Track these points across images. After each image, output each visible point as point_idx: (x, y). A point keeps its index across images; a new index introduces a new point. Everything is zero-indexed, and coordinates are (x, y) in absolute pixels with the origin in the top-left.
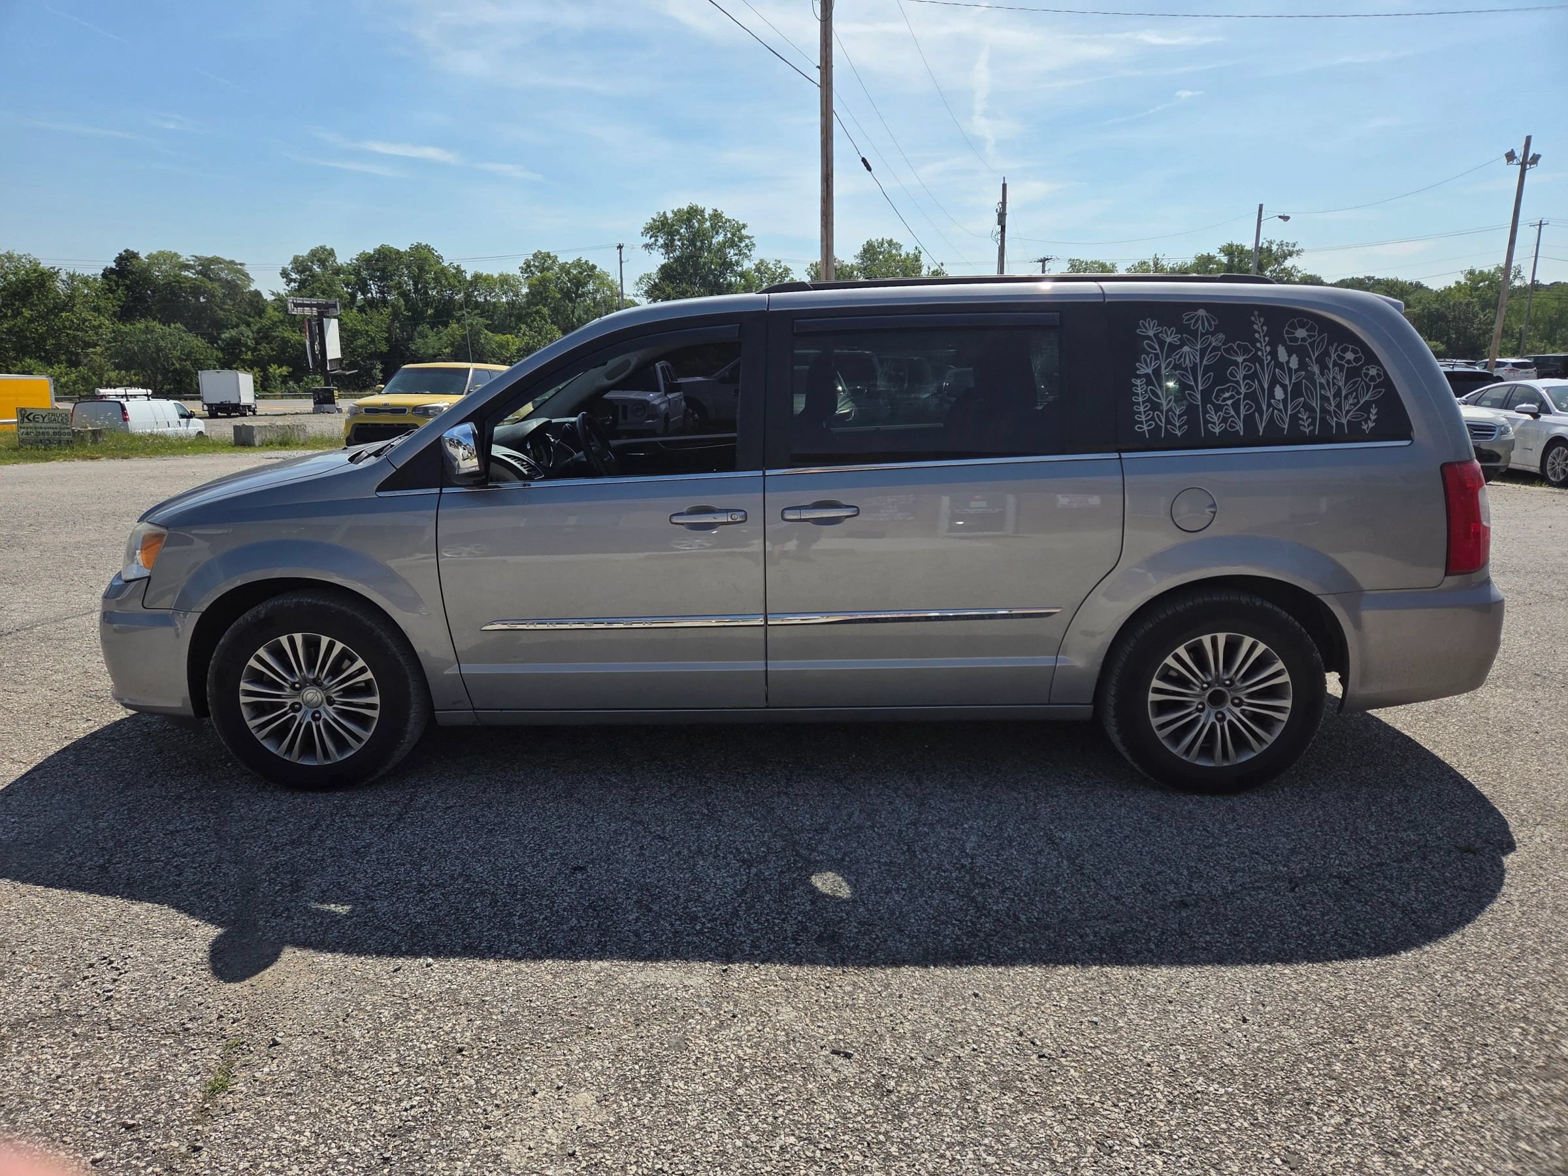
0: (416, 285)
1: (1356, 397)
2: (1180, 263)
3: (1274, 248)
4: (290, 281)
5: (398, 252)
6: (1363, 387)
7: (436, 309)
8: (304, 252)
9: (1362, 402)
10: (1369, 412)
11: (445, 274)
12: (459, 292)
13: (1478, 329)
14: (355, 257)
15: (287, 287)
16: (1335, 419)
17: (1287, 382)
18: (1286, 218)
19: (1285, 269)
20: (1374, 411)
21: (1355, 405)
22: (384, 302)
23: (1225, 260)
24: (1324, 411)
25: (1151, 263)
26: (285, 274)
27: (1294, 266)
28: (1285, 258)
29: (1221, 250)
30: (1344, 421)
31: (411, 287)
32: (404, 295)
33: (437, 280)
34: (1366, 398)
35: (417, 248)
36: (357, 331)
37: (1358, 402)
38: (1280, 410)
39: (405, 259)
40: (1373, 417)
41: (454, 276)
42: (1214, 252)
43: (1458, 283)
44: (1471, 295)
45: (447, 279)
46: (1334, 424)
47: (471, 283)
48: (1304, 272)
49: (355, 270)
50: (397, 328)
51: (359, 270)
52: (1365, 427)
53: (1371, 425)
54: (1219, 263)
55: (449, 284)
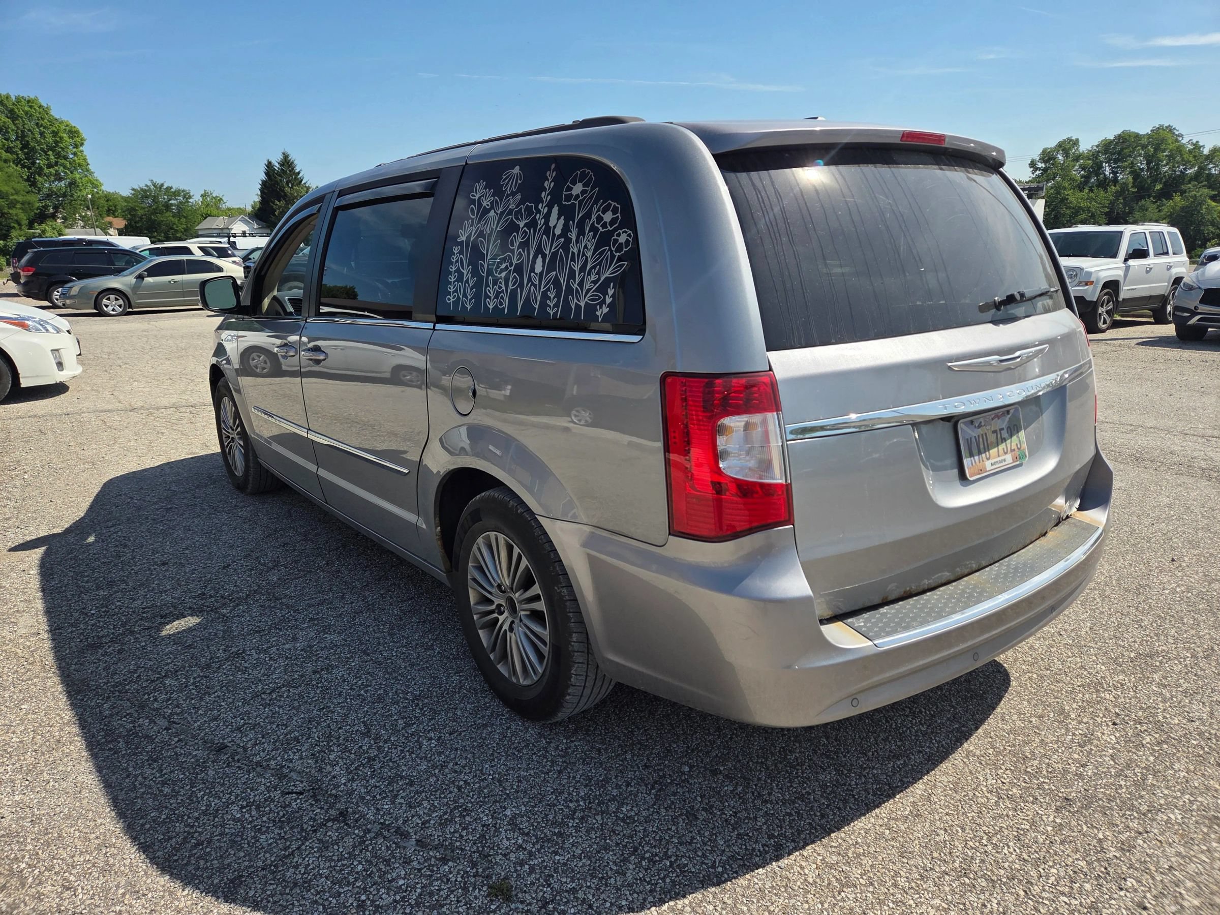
0: (1148, 164)
1: (598, 273)
4: (1037, 169)
5: (1137, 136)
6: (607, 260)
7: (1165, 184)
8: (1052, 144)
9: (602, 279)
10: (605, 293)
11: (1180, 151)
12: (1193, 166)
14: (1097, 143)
15: (1032, 176)
16: (575, 300)
17: (547, 252)
20: (611, 292)
21: (595, 282)
22: (1115, 181)
24: (569, 290)
26: (1033, 164)
30: (582, 304)
31: (1144, 166)
32: (1136, 175)
33: (1171, 157)
34: (607, 275)
35: (1157, 131)
36: (1080, 207)
37: (599, 279)
38: (535, 286)
39: (1144, 141)
40: (608, 300)
41: (1190, 152)
45: (1181, 155)
46: (573, 307)
47: (1207, 157)
49: (1093, 155)
50: (1121, 203)
51: (1098, 155)
52: (598, 313)
53: (605, 310)
55: (1183, 160)
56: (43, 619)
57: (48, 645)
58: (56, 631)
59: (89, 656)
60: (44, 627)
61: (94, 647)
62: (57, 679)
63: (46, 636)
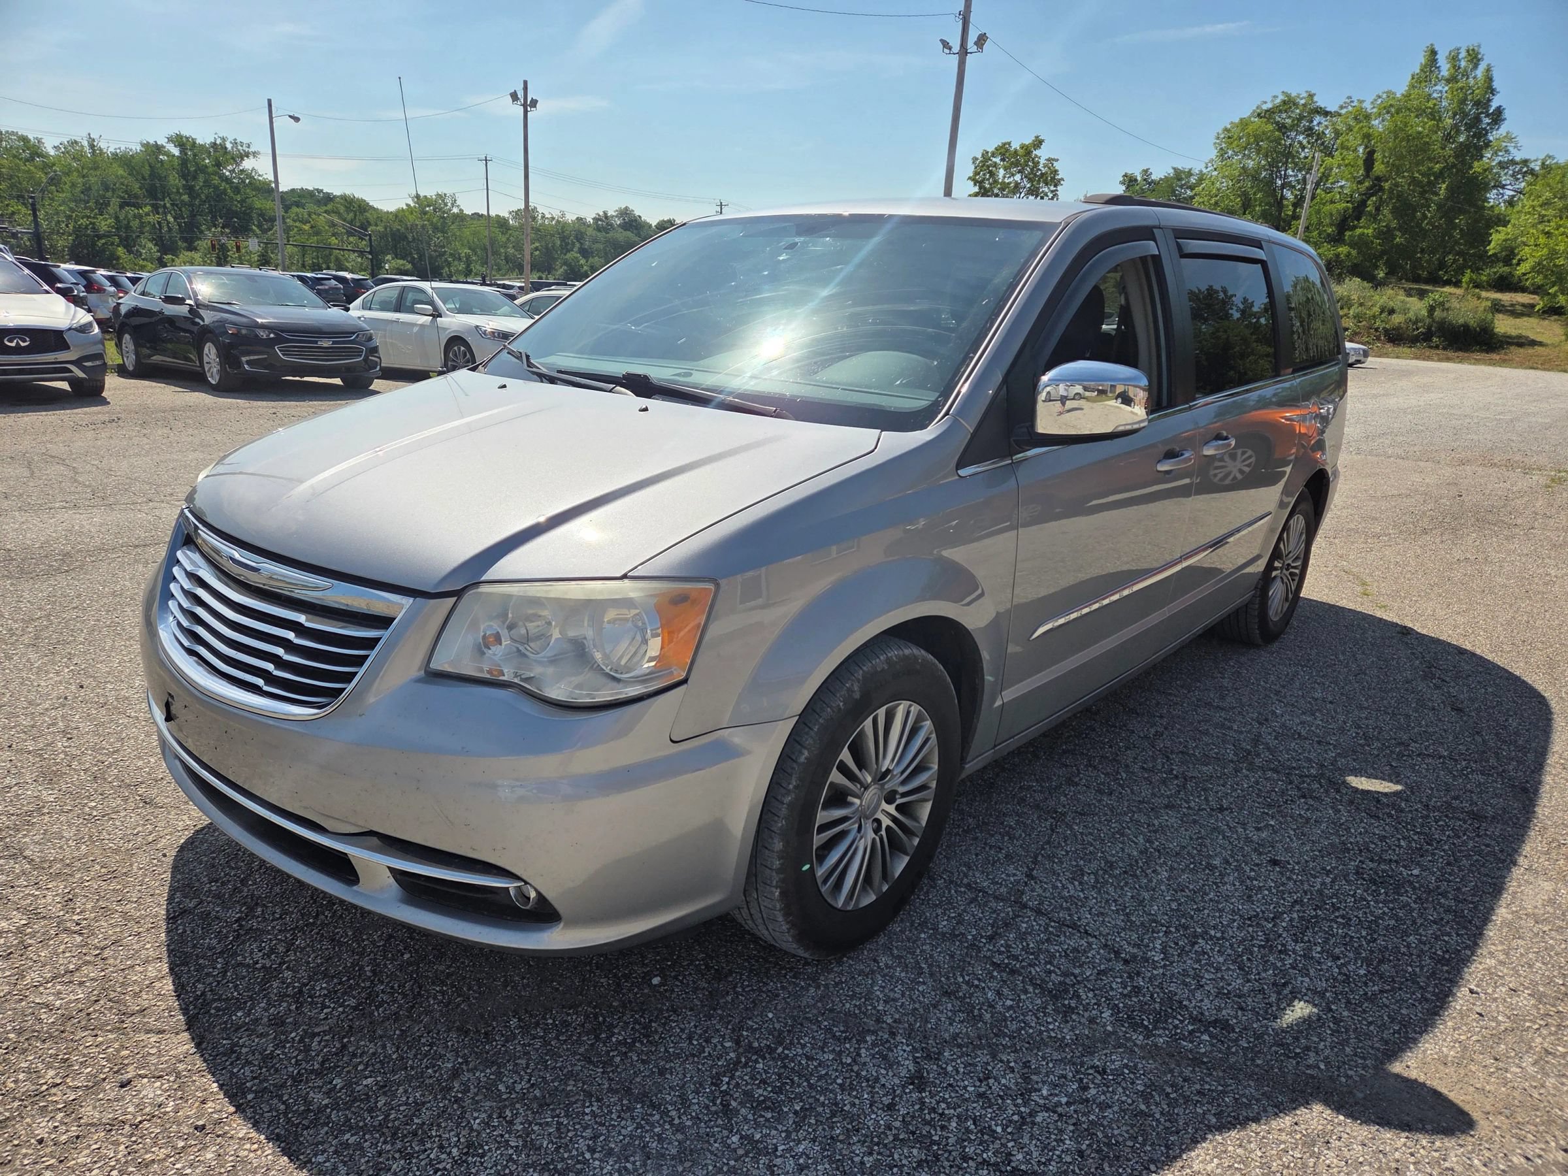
2: (123, 148)
3: (229, 146)
13: (435, 251)
18: (297, 119)
19: (242, 171)
23: (176, 152)
25: (85, 143)
27: (253, 169)
28: (242, 159)
29: (170, 140)
42: (162, 141)
43: (407, 205)
44: (421, 218)
48: (265, 176)
54: (168, 154)
56: (1512, 886)
57: (1527, 849)
58: (1507, 859)
59: (1490, 812)
60: (1516, 872)
61: (1477, 816)
62: (1538, 810)
63: (1521, 860)
